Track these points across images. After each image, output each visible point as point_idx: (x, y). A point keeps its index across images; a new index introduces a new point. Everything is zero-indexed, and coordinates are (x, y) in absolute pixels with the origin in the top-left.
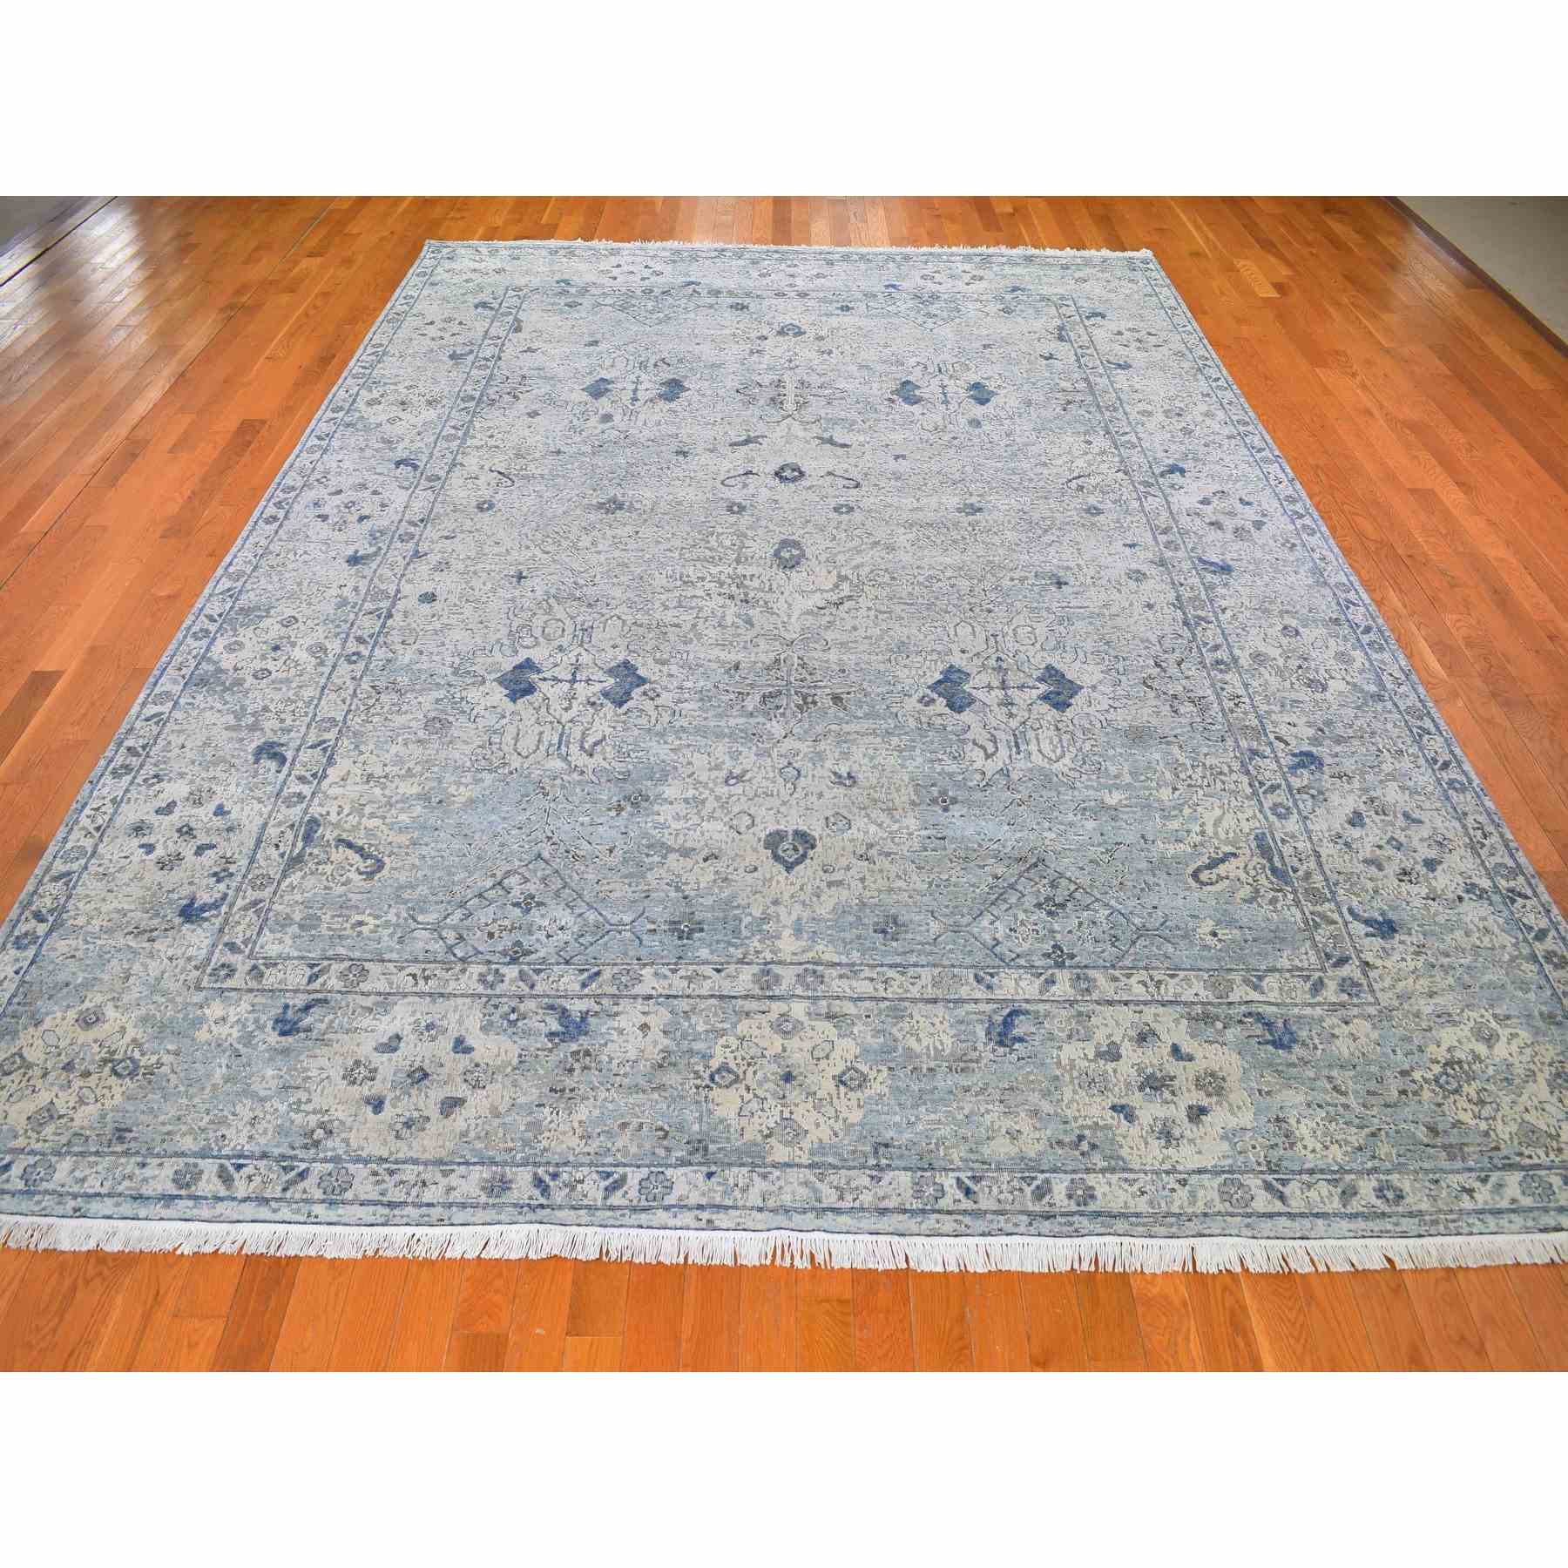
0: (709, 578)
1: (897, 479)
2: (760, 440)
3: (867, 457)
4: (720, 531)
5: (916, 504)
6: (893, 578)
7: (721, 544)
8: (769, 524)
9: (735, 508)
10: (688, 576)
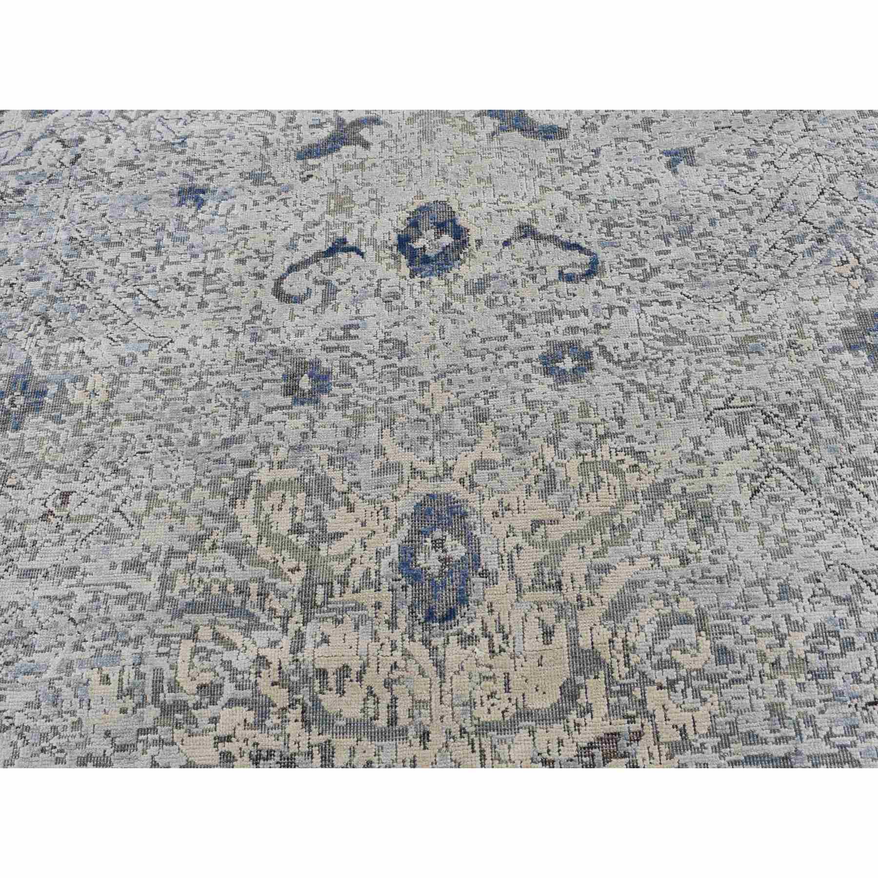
0: (229, 690)
1: (685, 234)
2: (364, 133)
3: (606, 166)
4: (264, 476)
5: (742, 328)
6: (722, 654)
7: (265, 531)
8: (387, 443)
9: (305, 383)
10: (175, 687)
